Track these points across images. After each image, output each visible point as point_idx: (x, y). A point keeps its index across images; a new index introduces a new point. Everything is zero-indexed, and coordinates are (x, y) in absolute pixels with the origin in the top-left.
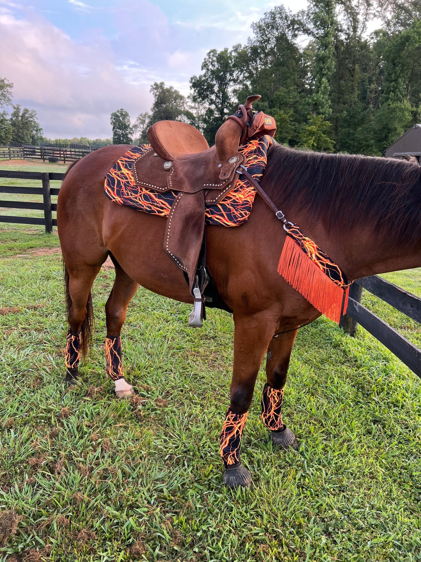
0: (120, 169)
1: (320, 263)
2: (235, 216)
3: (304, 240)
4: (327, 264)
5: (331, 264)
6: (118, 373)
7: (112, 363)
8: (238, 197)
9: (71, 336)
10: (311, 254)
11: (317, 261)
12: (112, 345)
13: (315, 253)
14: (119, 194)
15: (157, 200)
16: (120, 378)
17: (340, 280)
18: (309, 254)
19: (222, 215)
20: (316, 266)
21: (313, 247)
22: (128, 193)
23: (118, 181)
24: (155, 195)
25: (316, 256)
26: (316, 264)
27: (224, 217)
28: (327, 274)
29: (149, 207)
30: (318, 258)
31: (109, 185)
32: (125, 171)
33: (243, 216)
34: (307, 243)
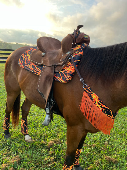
0: (26, 54)
1: (100, 106)
2: (65, 78)
3: (92, 94)
4: (104, 107)
5: (106, 108)
6: (26, 133)
7: (24, 129)
8: (68, 69)
9: (6, 118)
10: (95, 101)
11: (99, 106)
12: (24, 122)
13: (97, 101)
14: (23, 64)
15: (36, 68)
16: (27, 135)
17: (111, 115)
18: (94, 101)
19: (60, 77)
20: (98, 108)
21: (97, 98)
22: (26, 64)
23: (24, 58)
24: (36, 66)
25: (98, 103)
26: (98, 107)
27: (61, 78)
28: (104, 112)
29: (33, 71)
30: (99, 104)
31: (21, 60)
32: (28, 55)
33: (69, 79)
34: (94, 95)
